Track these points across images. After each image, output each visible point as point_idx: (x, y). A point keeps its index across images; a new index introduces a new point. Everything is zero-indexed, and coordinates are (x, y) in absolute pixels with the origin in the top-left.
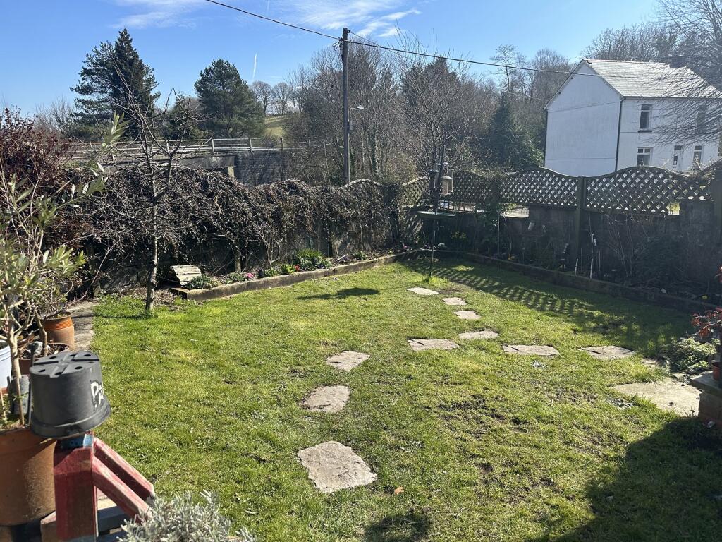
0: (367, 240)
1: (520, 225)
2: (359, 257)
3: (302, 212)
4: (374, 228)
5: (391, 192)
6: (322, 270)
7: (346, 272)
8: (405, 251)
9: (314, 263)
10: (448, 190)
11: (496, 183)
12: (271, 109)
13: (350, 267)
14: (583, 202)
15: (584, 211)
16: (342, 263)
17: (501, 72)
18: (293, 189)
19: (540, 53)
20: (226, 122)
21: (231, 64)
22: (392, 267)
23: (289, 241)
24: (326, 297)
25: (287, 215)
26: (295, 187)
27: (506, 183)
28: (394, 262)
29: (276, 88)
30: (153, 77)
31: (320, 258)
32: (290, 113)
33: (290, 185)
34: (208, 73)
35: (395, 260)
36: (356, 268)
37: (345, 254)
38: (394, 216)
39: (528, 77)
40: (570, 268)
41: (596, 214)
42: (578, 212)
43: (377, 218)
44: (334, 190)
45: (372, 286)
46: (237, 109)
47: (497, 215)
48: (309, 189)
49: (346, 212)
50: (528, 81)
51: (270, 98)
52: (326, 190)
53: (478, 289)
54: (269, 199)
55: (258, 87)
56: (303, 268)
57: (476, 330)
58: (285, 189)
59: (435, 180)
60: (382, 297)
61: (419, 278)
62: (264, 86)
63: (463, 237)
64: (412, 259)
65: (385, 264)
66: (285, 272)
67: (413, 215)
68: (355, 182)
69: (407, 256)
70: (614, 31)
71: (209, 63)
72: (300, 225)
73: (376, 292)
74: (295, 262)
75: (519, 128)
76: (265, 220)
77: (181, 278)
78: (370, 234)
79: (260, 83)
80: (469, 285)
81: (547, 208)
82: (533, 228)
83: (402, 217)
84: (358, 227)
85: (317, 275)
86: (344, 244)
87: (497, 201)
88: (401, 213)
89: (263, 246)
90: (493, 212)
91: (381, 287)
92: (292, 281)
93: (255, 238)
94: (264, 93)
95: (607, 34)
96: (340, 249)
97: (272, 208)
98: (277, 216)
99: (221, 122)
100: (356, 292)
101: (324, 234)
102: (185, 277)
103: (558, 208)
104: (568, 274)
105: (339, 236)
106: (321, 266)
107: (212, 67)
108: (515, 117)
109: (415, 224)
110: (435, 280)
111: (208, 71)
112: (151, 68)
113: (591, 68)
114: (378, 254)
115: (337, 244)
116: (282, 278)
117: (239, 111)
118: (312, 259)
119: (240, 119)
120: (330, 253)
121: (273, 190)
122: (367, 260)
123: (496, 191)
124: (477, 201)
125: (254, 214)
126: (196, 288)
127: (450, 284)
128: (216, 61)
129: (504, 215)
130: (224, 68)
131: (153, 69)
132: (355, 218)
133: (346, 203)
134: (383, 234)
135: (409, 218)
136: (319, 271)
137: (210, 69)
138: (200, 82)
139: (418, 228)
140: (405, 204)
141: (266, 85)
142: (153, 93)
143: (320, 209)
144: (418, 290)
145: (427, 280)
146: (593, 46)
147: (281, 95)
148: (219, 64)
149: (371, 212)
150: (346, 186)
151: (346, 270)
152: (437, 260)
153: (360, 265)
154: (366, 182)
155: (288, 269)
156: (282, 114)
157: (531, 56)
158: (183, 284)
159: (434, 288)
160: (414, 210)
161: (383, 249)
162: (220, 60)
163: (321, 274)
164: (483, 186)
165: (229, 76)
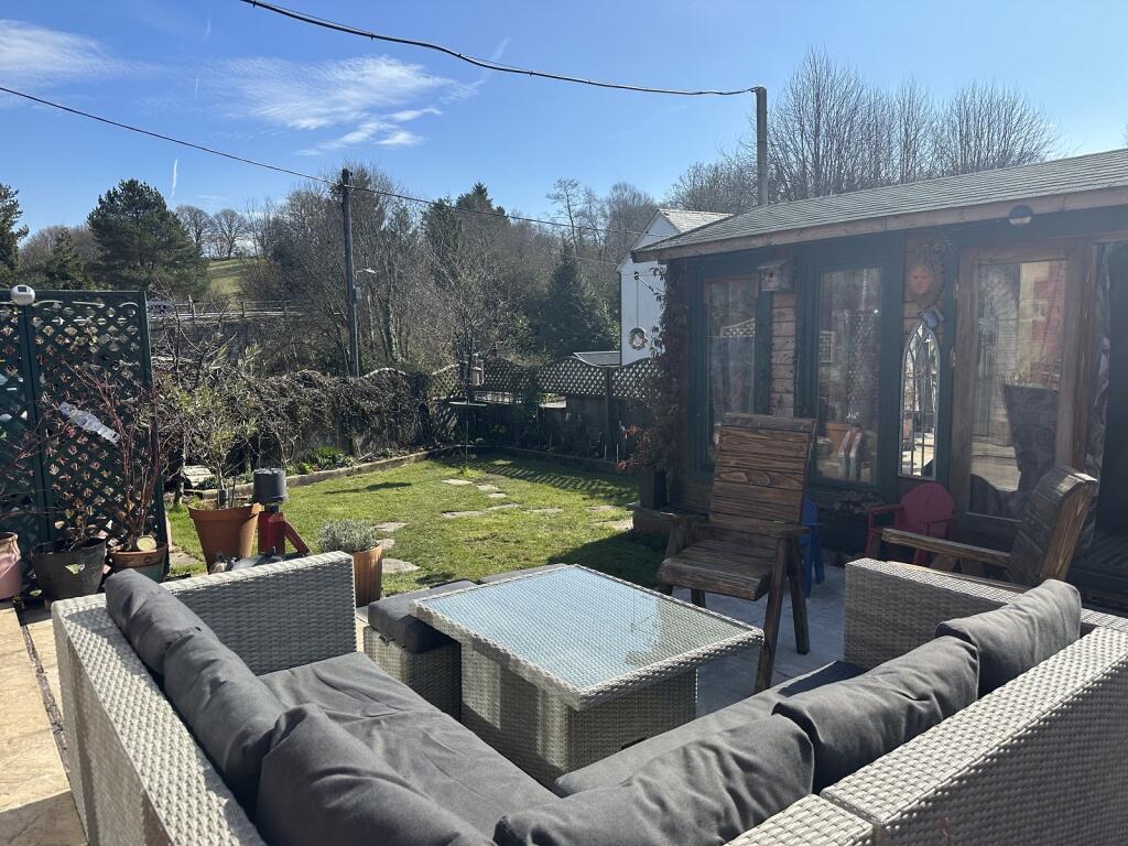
0: (393, 436)
1: (558, 416)
2: (385, 455)
3: (319, 406)
4: (401, 423)
5: (419, 382)
6: (345, 469)
7: (372, 471)
8: (439, 447)
9: (334, 462)
10: (478, 381)
11: (532, 372)
12: (209, 251)
13: (376, 466)
14: (610, 391)
15: (611, 399)
16: (367, 461)
17: (563, 215)
18: (308, 382)
19: (615, 188)
20: (145, 275)
21: (152, 188)
22: (425, 464)
23: (304, 438)
24: (356, 491)
25: (304, 409)
26: (310, 379)
27: (542, 373)
28: (426, 459)
29: (217, 217)
30: (16, 204)
31: (341, 456)
32: (240, 256)
33: (304, 377)
34: (112, 200)
35: (427, 457)
36: (382, 467)
37: (367, 452)
38: (424, 409)
39: (602, 220)
40: (602, 456)
41: (621, 402)
42: (606, 400)
43: (404, 412)
44: (353, 381)
45: (404, 480)
46: (162, 255)
47: (535, 406)
48: (327, 380)
49: (368, 405)
50: (602, 224)
51: (206, 233)
52: (345, 382)
53: (512, 477)
54: (283, 393)
55: (186, 215)
56: (322, 467)
57: (503, 504)
58: (298, 381)
59: (465, 372)
60: (416, 488)
61: (455, 471)
62: (196, 214)
63: (502, 431)
64: (445, 454)
65: (416, 461)
66: (303, 471)
67: (445, 408)
68: (376, 371)
69: (440, 454)
70: (705, 166)
71: (114, 185)
72: (317, 420)
73: (410, 485)
74: (314, 461)
75: (590, 292)
76: (278, 415)
77: (192, 479)
78: (397, 430)
79: (190, 209)
80: (504, 475)
81: (582, 398)
82: (571, 418)
83: (433, 410)
84: (382, 422)
85: (339, 474)
86: (366, 442)
87: (535, 392)
88: (432, 406)
89: (277, 444)
90: (531, 403)
91: (412, 481)
92: (311, 481)
93: (268, 435)
94: (196, 225)
95: (697, 169)
96: (362, 447)
97: (286, 402)
98: (291, 411)
99: (135, 274)
100: (387, 485)
101: (343, 430)
102: (195, 478)
103: (590, 397)
104: (600, 460)
105: (360, 432)
106: (342, 465)
107: (119, 191)
108: (583, 278)
109: (449, 418)
110: (469, 472)
111: (112, 196)
112: (13, 190)
113: (668, 221)
114: (407, 452)
115: (358, 441)
116: (301, 478)
117: (166, 259)
118: (333, 458)
119: (166, 270)
120: (351, 452)
121: (286, 383)
122: (395, 458)
123: (534, 381)
124: (515, 392)
125: (267, 409)
126: (210, 488)
127: (485, 475)
128: (126, 181)
129: (542, 406)
130: (140, 193)
131: (17, 192)
132: (378, 412)
133: (368, 395)
134: (411, 430)
135: (441, 411)
136: (341, 470)
137: (115, 193)
138: (98, 212)
139: (453, 423)
140: (435, 396)
141: (200, 212)
142: (15, 229)
143: (338, 402)
144: (451, 481)
145: (462, 472)
146: (681, 184)
147: (226, 228)
148: (131, 186)
149: (397, 405)
150: (367, 376)
151: (371, 469)
152: (474, 456)
153: (387, 463)
154: (389, 372)
155: (307, 467)
156: (228, 258)
157: (603, 193)
158: (194, 485)
159: (468, 479)
160: (445, 403)
161: (412, 446)
162: (132, 181)
163: (343, 473)
164: (520, 376)
165: (147, 205)
